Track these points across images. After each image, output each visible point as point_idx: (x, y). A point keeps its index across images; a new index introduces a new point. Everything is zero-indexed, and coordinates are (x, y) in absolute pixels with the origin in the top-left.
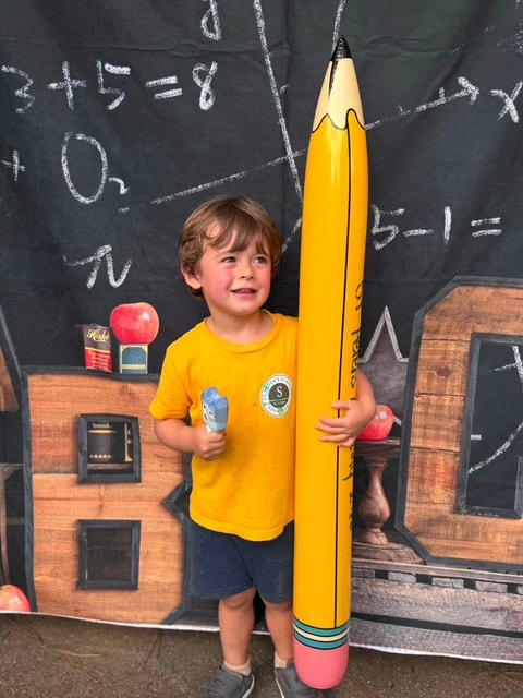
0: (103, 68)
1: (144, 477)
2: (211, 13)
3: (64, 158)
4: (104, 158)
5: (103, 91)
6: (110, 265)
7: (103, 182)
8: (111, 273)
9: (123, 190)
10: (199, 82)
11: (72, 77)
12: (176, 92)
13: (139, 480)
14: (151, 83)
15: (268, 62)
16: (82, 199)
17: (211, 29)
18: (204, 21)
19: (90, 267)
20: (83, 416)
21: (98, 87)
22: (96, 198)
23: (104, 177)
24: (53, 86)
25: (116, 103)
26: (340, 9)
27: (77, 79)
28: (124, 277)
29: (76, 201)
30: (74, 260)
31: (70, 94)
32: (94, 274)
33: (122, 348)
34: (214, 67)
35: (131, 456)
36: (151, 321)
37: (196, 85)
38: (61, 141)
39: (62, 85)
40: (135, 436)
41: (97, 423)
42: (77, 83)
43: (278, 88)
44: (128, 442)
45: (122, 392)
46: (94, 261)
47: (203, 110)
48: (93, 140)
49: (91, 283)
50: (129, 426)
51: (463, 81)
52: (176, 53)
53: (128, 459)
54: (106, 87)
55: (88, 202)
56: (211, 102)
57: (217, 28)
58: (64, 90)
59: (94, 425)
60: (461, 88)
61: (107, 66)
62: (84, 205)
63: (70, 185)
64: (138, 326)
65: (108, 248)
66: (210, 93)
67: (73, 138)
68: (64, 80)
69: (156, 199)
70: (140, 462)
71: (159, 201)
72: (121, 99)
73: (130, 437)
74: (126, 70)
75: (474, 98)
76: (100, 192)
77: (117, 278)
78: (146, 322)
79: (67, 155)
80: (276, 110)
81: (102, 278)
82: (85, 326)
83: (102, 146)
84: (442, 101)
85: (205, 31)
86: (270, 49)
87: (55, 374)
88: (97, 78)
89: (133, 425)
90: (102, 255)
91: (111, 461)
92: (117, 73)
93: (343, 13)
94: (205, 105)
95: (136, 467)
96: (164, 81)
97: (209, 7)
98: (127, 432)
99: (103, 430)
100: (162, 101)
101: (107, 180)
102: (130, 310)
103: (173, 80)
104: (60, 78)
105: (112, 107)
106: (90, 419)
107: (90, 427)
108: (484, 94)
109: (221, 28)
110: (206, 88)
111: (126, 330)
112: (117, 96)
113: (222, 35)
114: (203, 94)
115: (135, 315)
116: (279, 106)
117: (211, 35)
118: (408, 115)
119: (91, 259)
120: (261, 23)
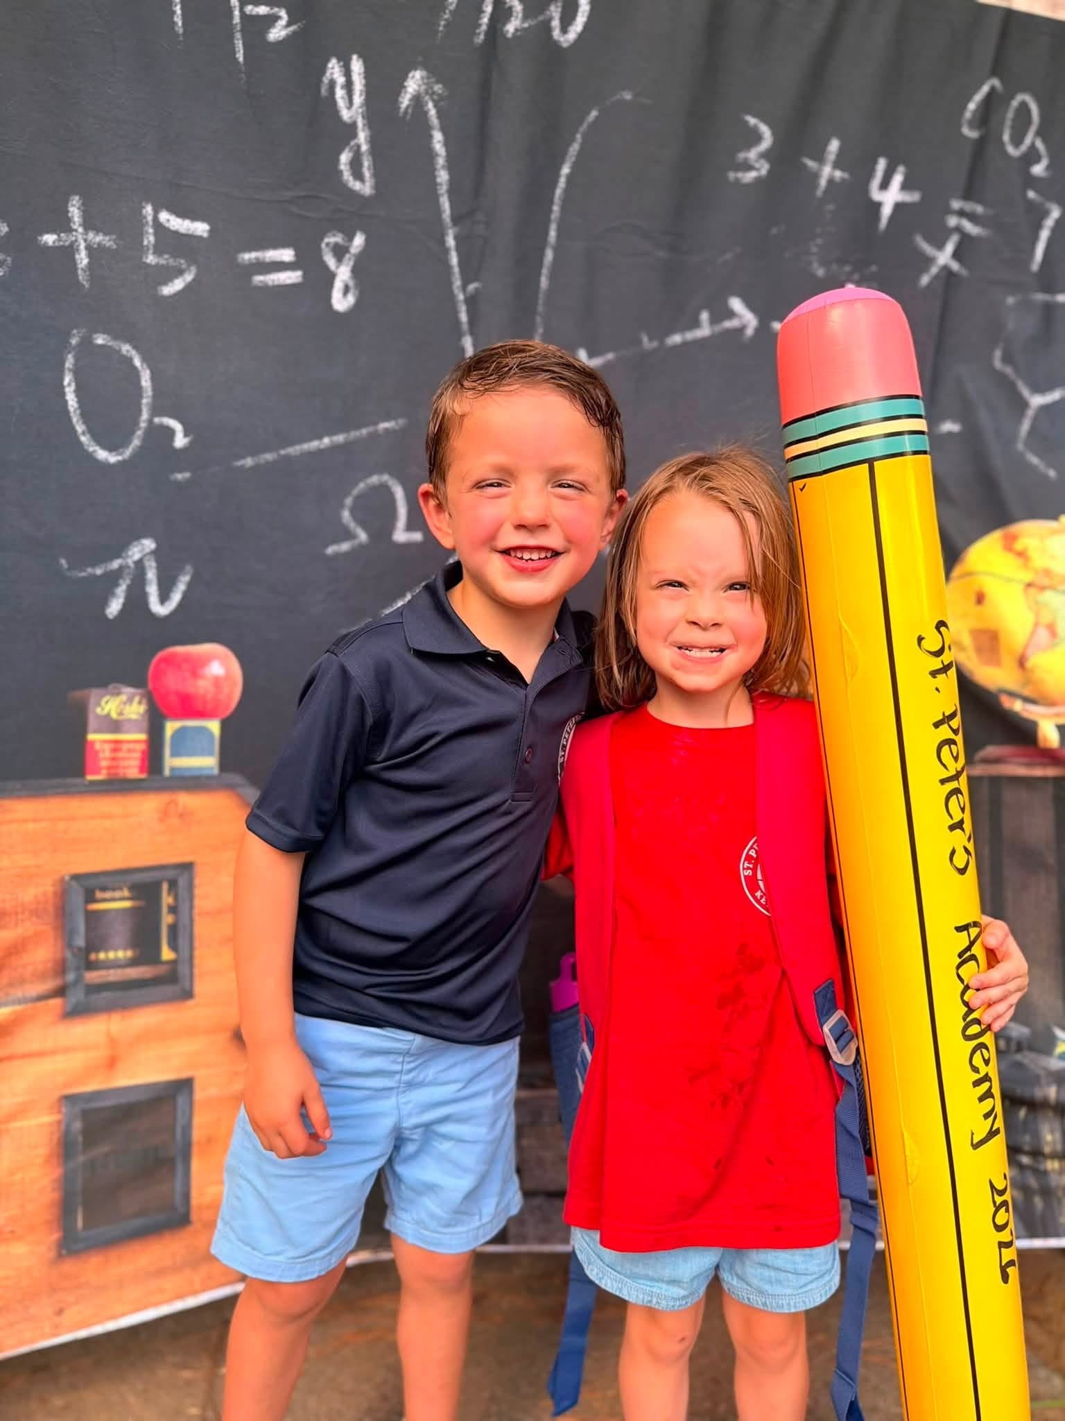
0: (156, 219)
1: (198, 988)
2: (359, 147)
3: (68, 379)
4: (146, 381)
5: (151, 259)
6: (151, 575)
7: (143, 425)
8: (153, 590)
9: (180, 441)
10: (330, 261)
11: (88, 225)
12: (291, 277)
13: (188, 995)
14: (248, 256)
15: (451, 242)
16: (102, 454)
17: (358, 176)
18: (345, 157)
19: (113, 579)
20: (76, 877)
21: (142, 250)
22: (128, 453)
23: (145, 416)
24: (49, 239)
25: (177, 285)
26: (566, 170)
27: (98, 231)
28: (176, 597)
29: (90, 457)
30: (82, 566)
31: (83, 259)
32: (121, 590)
33: (171, 727)
34: (359, 241)
35: (174, 946)
36: (228, 676)
37: (326, 267)
38: (64, 346)
39: (66, 239)
40: (184, 908)
41: (104, 889)
42: (97, 238)
43: (464, 287)
44: (167, 919)
45: (164, 815)
46: (121, 568)
47: (337, 313)
48: (126, 349)
49: (114, 607)
50: (173, 884)
51: (736, 304)
52: (294, 209)
53: (167, 954)
54: (158, 251)
55: (113, 459)
56: (351, 299)
57: (367, 174)
58: (71, 250)
59: (99, 895)
60: (731, 314)
61: (164, 216)
62: (105, 466)
63: (80, 428)
64: (202, 686)
65: (149, 544)
66: (351, 284)
67: (87, 342)
68: (70, 230)
69: (243, 457)
70: (191, 957)
71: (249, 462)
72: (189, 277)
73: (173, 910)
74: (201, 228)
75: (750, 332)
76: (136, 442)
77: (164, 598)
78: (217, 681)
79: (77, 372)
80: (457, 322)
81: (137, 598)
82: (94, 693)
83: (144, 360)
84: (704, 331)
85: (347, 176)
86: (456, 220)
87: (19, 797)
88: (141, 234)
89: (182, 882)
90: (137, 557)
91: (133, 963)
92: (183, 230)
93: (570, 178)
94: (341, 302)
95: (183, 970)
96: (272, 255)
97: (355, 135)
98: (167, 900)
99: (117, 903)
100: (265, 288)
101: (150, 421)
102: (187, 658)
103: (287, 255)
104: (63, 225)
105: (167, 290)
106: (91, 883)
107: (90, 897)
108: (763, 328)
109: (376, 175)
110: (343, 274)
111: (178, 694)
112: (180, 272)
113: (377, 186)
114: (338, 285)
115: (196, 666)
116: (464, 317)
117: (356, 186)
118: (655, 351)
119: (115, 564)
120: (443, 176)
